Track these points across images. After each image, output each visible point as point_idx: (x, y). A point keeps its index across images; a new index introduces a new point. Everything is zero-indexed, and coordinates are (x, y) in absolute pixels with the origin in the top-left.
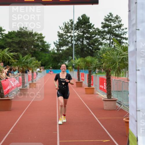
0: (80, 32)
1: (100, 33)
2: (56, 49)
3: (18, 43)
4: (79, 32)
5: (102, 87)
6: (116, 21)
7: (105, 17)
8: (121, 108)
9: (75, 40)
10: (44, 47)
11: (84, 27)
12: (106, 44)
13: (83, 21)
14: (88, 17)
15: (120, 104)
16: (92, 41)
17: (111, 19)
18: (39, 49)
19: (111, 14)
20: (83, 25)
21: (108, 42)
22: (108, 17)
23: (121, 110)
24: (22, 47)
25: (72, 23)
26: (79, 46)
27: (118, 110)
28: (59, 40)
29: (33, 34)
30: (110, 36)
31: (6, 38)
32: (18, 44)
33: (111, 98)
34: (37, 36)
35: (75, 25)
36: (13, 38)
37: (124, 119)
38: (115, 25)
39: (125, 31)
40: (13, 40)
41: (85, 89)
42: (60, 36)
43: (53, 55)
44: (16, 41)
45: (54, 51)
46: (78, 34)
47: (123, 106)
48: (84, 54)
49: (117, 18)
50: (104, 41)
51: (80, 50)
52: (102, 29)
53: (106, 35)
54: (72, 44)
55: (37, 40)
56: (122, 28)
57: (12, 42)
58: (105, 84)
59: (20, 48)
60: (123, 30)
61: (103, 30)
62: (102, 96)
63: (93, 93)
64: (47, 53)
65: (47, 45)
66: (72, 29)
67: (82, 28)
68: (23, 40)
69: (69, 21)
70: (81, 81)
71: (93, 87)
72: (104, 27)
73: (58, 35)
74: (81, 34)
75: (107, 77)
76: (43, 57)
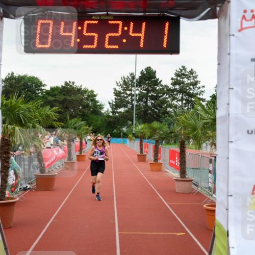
0: (144, 89)
1: (169, 91)
2: (111, 111)
3: (62, 102)
4: (141, 89)
5: (173, 162)
6: (190, 77)
7: (176, 71)
8: (198, 191)
9: (136, 100)
10: (96, 107)
11: (148, 83)
12: (177, 105)
13: (148, 75)
14: (154, 70)
15: (196, 185)
16: (159, 102)
17: (183, 74)
18: (89, 110)
19: (183, 67)
20: (146, 81)
21: (180, 103)
22: (180, 71)
23: (199, 193)
24: (67, 108)
25: (133, 78)
26: (141, 108)
27: (194, 193)
28: (115, 99)
29: (82, 91)
30: (182, 96)
31: (47, 96)
32: (62, 104)
33: (185, 177)
34: (87, 94)
35: (137, 81)
36: (55, 95)
37: (205, 206)
38: (189, 81)
39: (202, 89)
40: (56, 98)
41: (149, 164)
42: (117, 94)
43: (107, 119)
44: (59, 100)
45: (109, 113)
46: (140, 92)
47: (201, 188)
48: (148, 118)
49: (192, 72)
50: (174, 102)
51: (142, 113)
52: (172, 86)
53: (177, 94)
54: (133, 105)
55: (87, 99)
56: (197, 86)
57: (55, 101)
58: (177, 158)
59: (65, 108)
60: (199, 88)
61: (174, 88)
62: (173, 174)
63: (160, 171)
64: (99, 117)
65: (100, 105)
66: (133, 86)
67: (146, 84)
68: (69, 98)
69: (129, 75)
70: (144, 154)
71: (160, 161)
72: (174, 84)
73: (114, 93)
74: (144, 92)
75: (180, 149)
76: (94, 122)
